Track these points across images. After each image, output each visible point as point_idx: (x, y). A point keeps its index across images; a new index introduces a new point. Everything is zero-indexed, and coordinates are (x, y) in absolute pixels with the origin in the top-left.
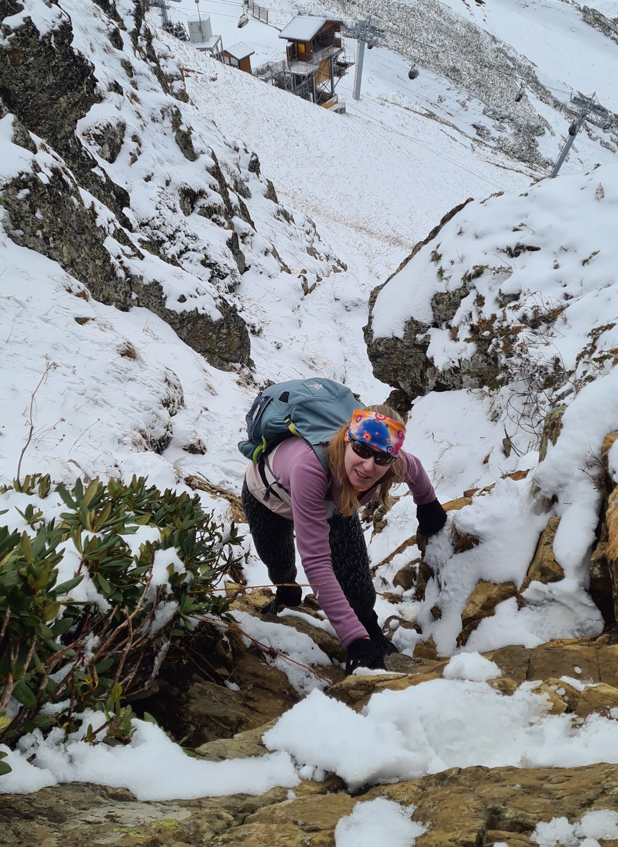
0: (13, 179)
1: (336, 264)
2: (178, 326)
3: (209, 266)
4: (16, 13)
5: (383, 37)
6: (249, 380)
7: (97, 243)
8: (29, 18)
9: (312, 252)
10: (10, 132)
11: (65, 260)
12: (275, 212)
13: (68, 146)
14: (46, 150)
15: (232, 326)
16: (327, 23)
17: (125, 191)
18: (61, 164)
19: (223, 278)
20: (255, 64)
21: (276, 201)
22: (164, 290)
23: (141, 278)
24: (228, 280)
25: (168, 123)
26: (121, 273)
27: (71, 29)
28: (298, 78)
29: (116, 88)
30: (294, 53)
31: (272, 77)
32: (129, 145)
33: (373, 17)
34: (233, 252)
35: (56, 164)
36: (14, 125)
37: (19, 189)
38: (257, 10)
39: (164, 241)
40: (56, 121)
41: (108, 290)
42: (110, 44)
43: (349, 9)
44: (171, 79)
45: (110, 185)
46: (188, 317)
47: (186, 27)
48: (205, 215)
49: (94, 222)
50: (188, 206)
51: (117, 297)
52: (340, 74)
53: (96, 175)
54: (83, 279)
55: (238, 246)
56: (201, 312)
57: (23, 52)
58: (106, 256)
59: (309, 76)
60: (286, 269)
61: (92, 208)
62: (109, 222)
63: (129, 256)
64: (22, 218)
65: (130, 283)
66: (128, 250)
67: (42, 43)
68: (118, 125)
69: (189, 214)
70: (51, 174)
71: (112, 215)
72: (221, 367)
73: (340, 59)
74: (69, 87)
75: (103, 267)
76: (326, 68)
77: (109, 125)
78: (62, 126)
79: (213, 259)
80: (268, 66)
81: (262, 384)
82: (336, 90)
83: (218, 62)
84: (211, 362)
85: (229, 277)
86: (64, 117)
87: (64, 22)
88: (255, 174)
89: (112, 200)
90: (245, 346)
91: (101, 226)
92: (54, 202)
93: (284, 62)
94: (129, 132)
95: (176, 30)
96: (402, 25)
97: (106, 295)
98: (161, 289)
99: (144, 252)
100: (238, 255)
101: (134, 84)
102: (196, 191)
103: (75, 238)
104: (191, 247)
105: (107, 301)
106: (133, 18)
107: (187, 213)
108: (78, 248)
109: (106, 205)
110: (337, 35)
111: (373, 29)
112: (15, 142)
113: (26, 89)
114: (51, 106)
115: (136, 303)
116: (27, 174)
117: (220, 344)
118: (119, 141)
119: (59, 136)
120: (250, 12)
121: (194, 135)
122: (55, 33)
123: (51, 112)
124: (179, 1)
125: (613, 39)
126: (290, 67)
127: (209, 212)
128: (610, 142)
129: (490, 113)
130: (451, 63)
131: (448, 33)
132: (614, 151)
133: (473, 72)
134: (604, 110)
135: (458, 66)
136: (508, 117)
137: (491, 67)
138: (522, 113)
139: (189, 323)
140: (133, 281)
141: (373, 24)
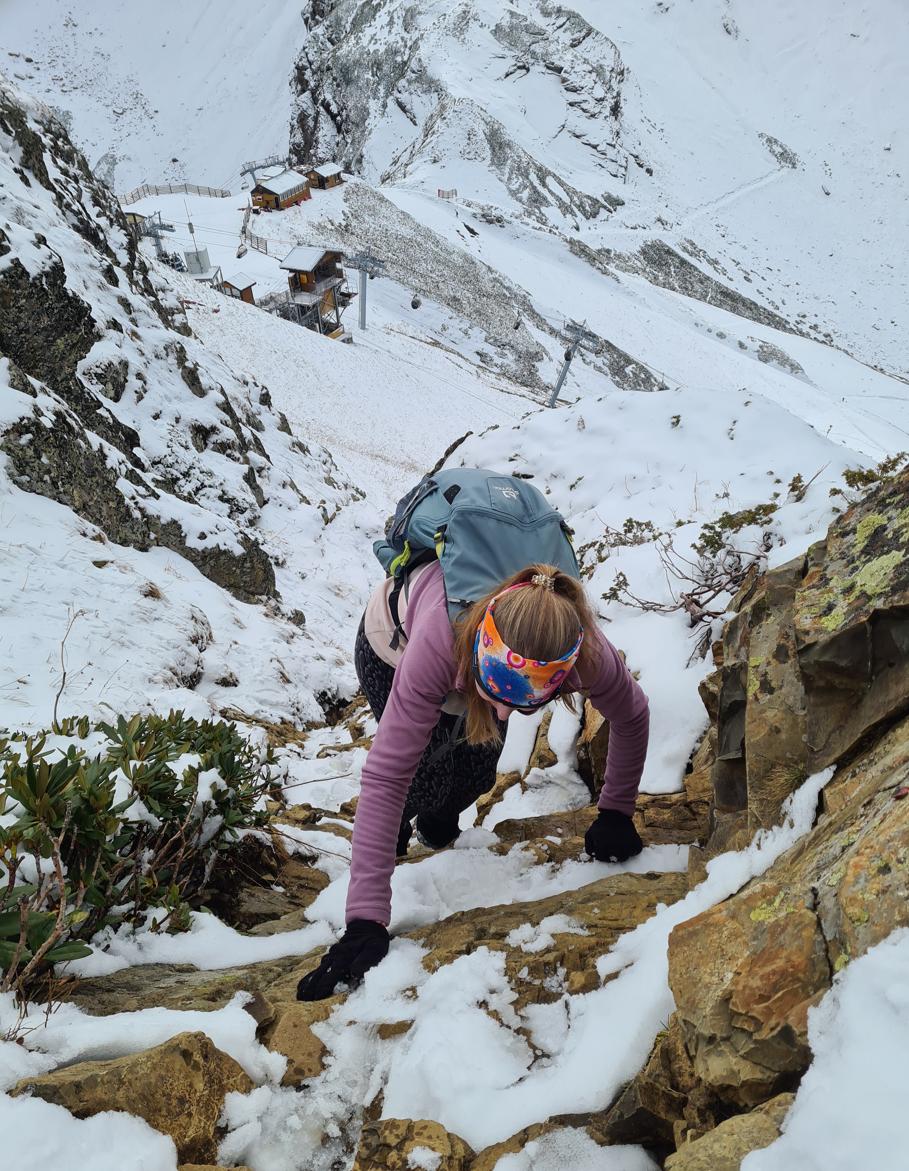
0: (14, 424)
1: (354, 493)
2: (201, 563)
3: (228, 501)
4: (3, 255)
5: (384, 267)
6: (277, 611)
7: (110, 485)
8: (17, 259)
9: (330, 481)
10: (6, 376)
11: (77, 504)
12: (290, 444)
13: (69, 388)
14: (46, 393)
15: (255, 559)
16: (327, 253)
17: (134, 431)
18: (64, 407)
19: (242, 512)
20: (258, 294)
21: (290, 433)
22: (183, 528)
23: (159, 518)
24: (248, 515)
25: (172, 360)
26: (137, 514)
27: (63, 269)
28: (303, 309)
29: (115, 325)
30: (297, 284)
31: (277, 308)
32: (133, 384)
33: (372, 247)
34: (251, 486)
35: (59, 407)
36: (10, 368)
37: (21, 434)
38: (254, 240)
39: (178, 479)
40: (54, 363)
41: (125, 532)
42: (104, 280)
43: (348, 240)
44: (172, 312)
45: (117, 426)
46: (210, 553)
47: (183, 258)
48: (219, 451)
49: (104, 464)
50: (200, 443)
51: (134, 538)
52: (344, 304)
53: (102, 417)
54: (97, 522)
55: (255, 481)
56: (223, 548)
57: (13, 294)
58: (120, 498)
59: (314, 306)
60: (305, 500)
61: (101, 450)
62: (120, 464)
63: (144, 497)
64: (27, 463)
65: (147, 523)
66: (142, 490)
67: (33, 285)
68: (120, 363)
69: (202, 451)
70: (54, 418)
71: (123, 456)
72: (247, 601)
73: (343, 289)
74: (65, 329)
75: (117, 509)
76: (330, 298)
77: (111, 364)
78: (61, 368)
79: (231, 494)
80: (271, 297)
81: (290, 614)
82: (342, 320)
83: (218, 293)
84: (237, 596)
85: (248, 511)
86: (62, 359)
87: (55, 263)
88: (266, 407)
89: (121, 441)
90: (270, 578)
91: (112, 468)
93: (287, 293)
94: (132, 369)
95: (172, 260)
96: (401, 256)
97: (123, 537)
98: (180, 527)
99: (159, 491)
100: (256, 489)
101: (133, 321)
102: (208, 427)
103: (85, 481)
104: (207, 483)
105: (124, 543)
106: (126, 252)
107: (200, 450)
108: (90, 491)
109: (116, 445)
110: (338, 266)
111: (373, 259)
112: (12, 386)
113: (20, 331)
114: (49, 348)
115: (155, 542)
116: (29, 419)
117: (244, 579)
118: (122, 380)
119: (59, 379)
120: (248, 242)
121: (200, 371)
122: (47, 274)
123: (48, 354)
124: (173, 231)
125: (599, 269)
126: (293, 297)
127: (223, 448)
128: (603, 366)
129: (492, 340)
130: (451, 293)
131: (446, 263)
132: (607, 375)
133: (472, 301)
134: (594, 336)
135: (458, 295)
136: (509, 344)
137: (489, 296)
138: (521, 341)
139: (211, 559)
140: (149, 521)
141: (373, 254)
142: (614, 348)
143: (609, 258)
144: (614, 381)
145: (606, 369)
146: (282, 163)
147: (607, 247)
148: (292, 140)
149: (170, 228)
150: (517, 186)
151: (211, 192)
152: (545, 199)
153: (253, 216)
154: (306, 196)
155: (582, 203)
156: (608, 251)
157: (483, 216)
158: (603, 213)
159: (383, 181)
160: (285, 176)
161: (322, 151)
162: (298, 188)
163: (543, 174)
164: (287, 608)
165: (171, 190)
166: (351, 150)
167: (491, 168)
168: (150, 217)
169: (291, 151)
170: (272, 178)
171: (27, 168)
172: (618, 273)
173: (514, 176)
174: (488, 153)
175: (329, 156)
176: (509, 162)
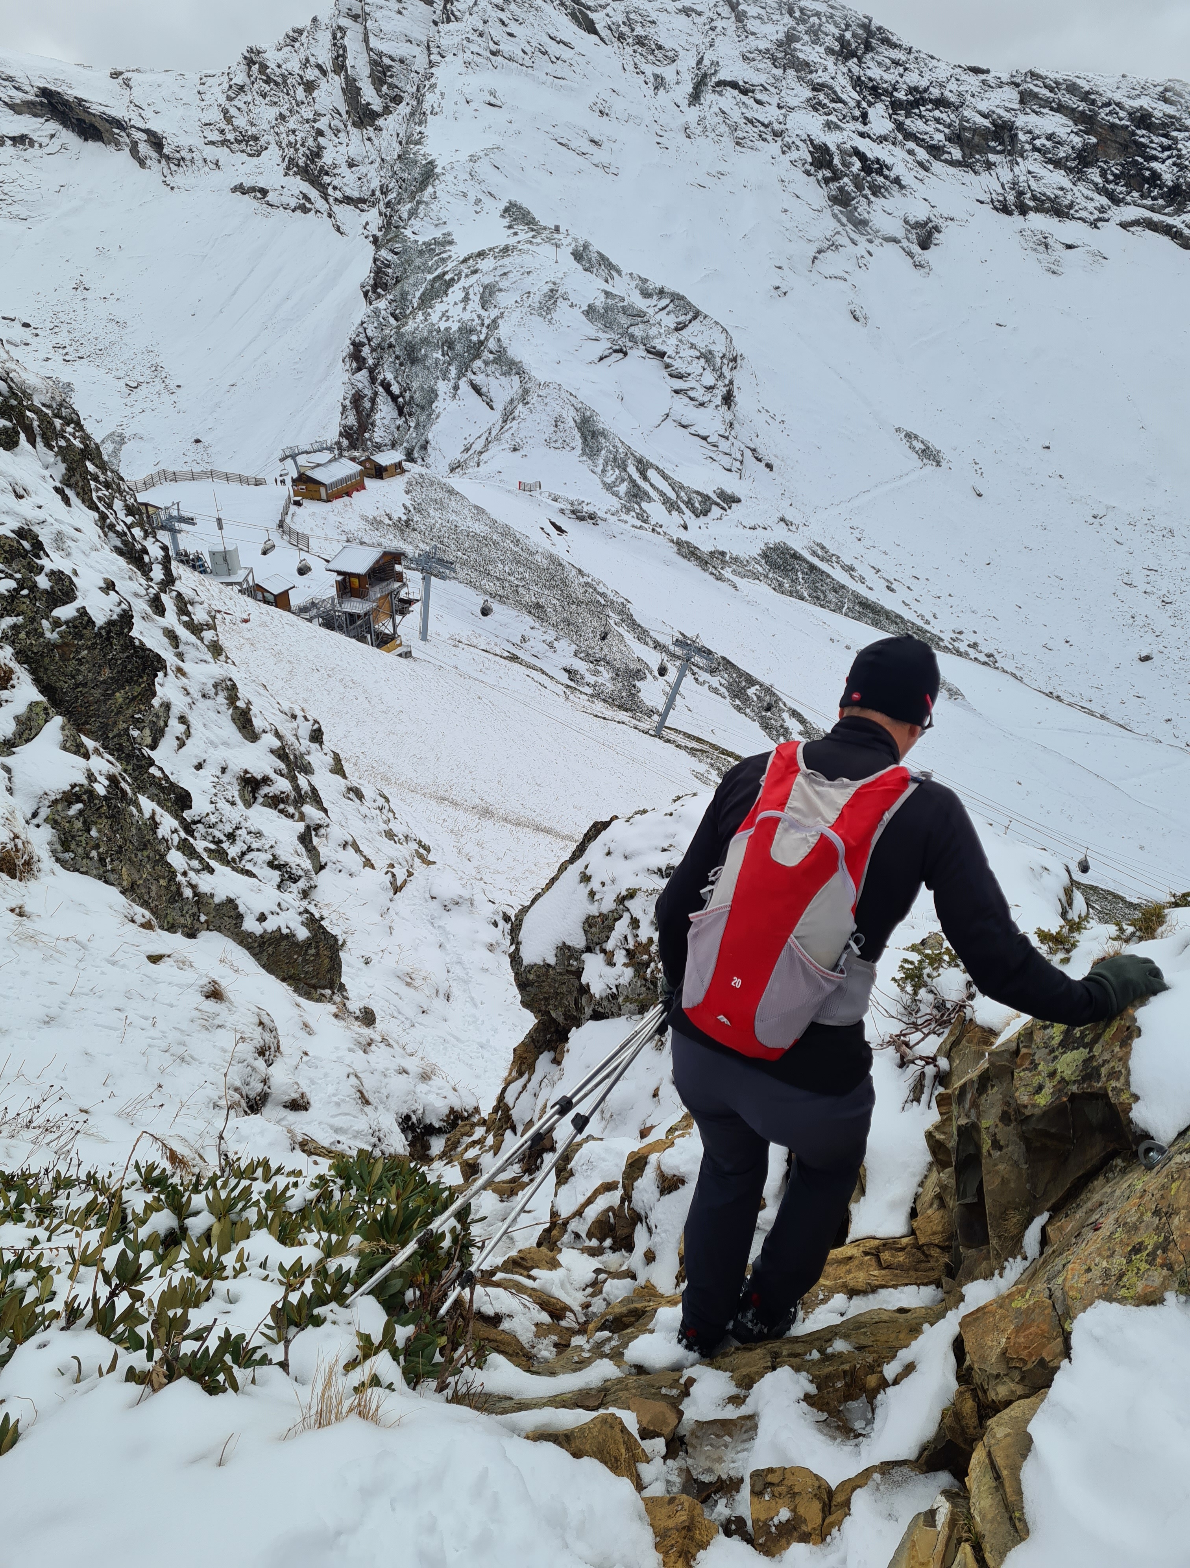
0: (64, 793)
1: (418, 848)
2: (258, 950)
3: (278, 867)
4: (67, 603)
5: (453, 569)
6: (345, 1010)
7: (161, 860)
8: (83, 606)
9: (390, 835)
10: (59, 737)
11: (125, 883)
12: (345, 790)
13: (121, 745)
14: (100, 754)
15: (321, 944)
16: (385, 554)
17: (186, 791)
18: (117, 769)
19: (295, 881)
20: (295, 600)
21: (344, 776)
22: (240, 909)
23: (212, 896)
24: (302, 884)
25: (221, 699)
26: (188, 893)
27: (130, 616)
28: (352, 618)
30: (345, 588)
31: (318, 616)
32: (175, 728)
33: (438, 546)
34: (306, 848)
35: (112, 769)
36: (63, 728)
37: (70, 804)
38: (294, 536)
40: (109, 718)
41: (174, 915)
42: (149, 611)
43: (409, 537)
44: (200, 628)
45: (169, 786)
46: (270, 939)
47: (207, 558)
48: (270, 806)
49: (155, 833)
50: (249, 797)
51: (182, 922)
52: (403, 612)
53: (153, 777)
54: (145, 904)
55: (311, 842)
56: (285, 931)
57: (75, 645)
58: (173, 873)
59: (366, 614)
60: (368, 863)
61: (153, 817)
62: (173, 832)
63: (198, 871)
64: (73, 837)
65: (197, 902)
66: (195, 864)
67: (98, 634)
68: (161, 705)
69: (250, 806)
70: (106, 783)
71: (175, 824)
72: (308, 996)
73: (403, 595)
74: (127, 681)
75: (167, 888)
76: (386, 605)
78: (115, 723)
79: (284, 859)
80: (313, 603)
81: (358, 1013)
82: (399, 631)
83: (250, 599)
85: (302, 880)
86: (117, 713)
87: (123, 610)
88: (317, 745)
89: (172, 803)
90: (336, 966)
91: (163, 838)
92: (113, 816)
93: (332, 598)
94: (175, 712)
95: (193, 560)
96: (474, 556)
97: (171, 921)
98: (236, 907)
99: (213, 863)
100: (312, 852)
101: (180, 655)
102: (259, 777)
103: (136, 856)
104: (254, 846)
105: (172, 928)
107: (248, 805)
108: (139, 867)
109: (167, 810)
110: (398, 568)
111: (440, 560)
112: (65, 748)
113: (77, 686)
114: (105, 702)
115: (205, 926)
116: (81, 786)
117: (306, 969)
118: (162, 724)
119: (111, 735)
120: (286, 537)
121: (253, 710)
122: (114, 623)
123: (103, 708)
124: (194, 524)
125: (712, 574)
126: (340, 604)
127: (275, 802)
128: (720, 688)
129: (583, 655)
130: (534, 599)
131: (528, 565)
132: (724, 697)
133: (559, 609)
134: (710, 652)
135: (542, 601)
136: (604, 659)
137: (579, 603)
138: (618, 656)
139: (270, 945)
140: (201, 899)
141: (440, 555)
142: (733, 666)
143: (724, 562)
144: (734, 706)
145: (723, 690)
146: (330, 449)
147: (721, 549)
148: (343, 422)
149: (190, 521)
150: (613, 479)
151: (242, 480)
152: (646, 493)
153: (293, 508)
154: (361, 487)
155: (690, 499)
156: (723, 554)
157: (573, 512)
158: (716, 511)
159: (452, 470)
160: (335, 465)
161: (379, 435)
162: (349, 478)
163: (643, 466)
164: (354, 1006)
165: (193, 477)
166: (414, 435)
167: (581, 459)
168: (167, 508)
169: (341, 434)
170: (319, 465)
171: (68, 486)
172: (736, 579)
173: (609, 468)
174: (578, 442)
175: (387, 441)
176: (603, 452)
